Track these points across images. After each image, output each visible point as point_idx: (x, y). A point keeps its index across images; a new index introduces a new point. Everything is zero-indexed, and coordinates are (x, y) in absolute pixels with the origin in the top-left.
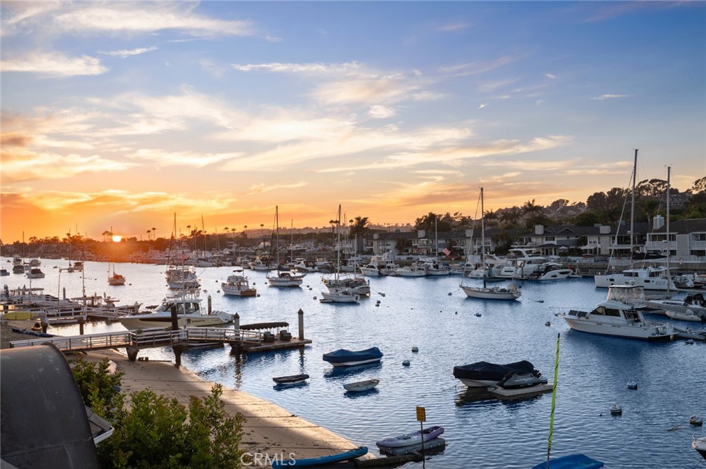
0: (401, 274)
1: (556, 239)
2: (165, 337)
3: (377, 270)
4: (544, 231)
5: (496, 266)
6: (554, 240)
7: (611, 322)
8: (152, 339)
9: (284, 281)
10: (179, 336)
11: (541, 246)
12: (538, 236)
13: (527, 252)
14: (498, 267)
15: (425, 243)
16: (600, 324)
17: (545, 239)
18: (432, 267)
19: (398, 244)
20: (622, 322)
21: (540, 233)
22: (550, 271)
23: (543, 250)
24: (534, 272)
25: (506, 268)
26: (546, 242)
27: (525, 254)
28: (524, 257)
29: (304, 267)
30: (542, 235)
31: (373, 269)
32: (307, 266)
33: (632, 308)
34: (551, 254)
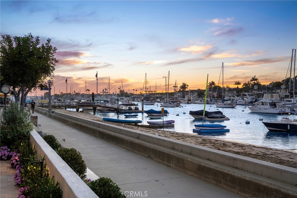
0: (197, 103)
1: (263, 91)
2: (89, 104)
3: (187, 101)
4: (258, 88)
5: (235, 100)
6: (262, 92)
7: (264, 108)
8: (84, 104)
9: (148, 103)
10: (95, 104)
11: (256, 94)
12: (255, 90)
13: (248, 95)
14: (236, 101)
15: (209, 93)
16: (260, 109)
17: (258, 91)
18: (209, 101)
19: (198, 94)
20: (268, 108)
21: (256, 89)
22: (257, 101)
23: (257, 95)
24: (250, 102)
25: (239, 100)
26: (258, 93)
27: (247, 95)
28: (247, 96)
29: (160, 101)
30: (257, 89)
31: (186, 101)
32: (161, 100)
33: (273, 102)
34: (260, 97)
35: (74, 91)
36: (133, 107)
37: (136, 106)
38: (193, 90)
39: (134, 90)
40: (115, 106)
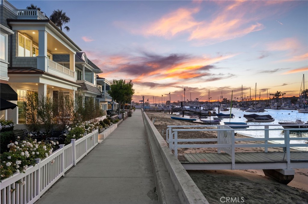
19: (291, 101)
35: (187, 100)
36: (212, 112)
37: (214, 111)
38: (288, 97)
39: (235, 98)
40: (198, 111)
